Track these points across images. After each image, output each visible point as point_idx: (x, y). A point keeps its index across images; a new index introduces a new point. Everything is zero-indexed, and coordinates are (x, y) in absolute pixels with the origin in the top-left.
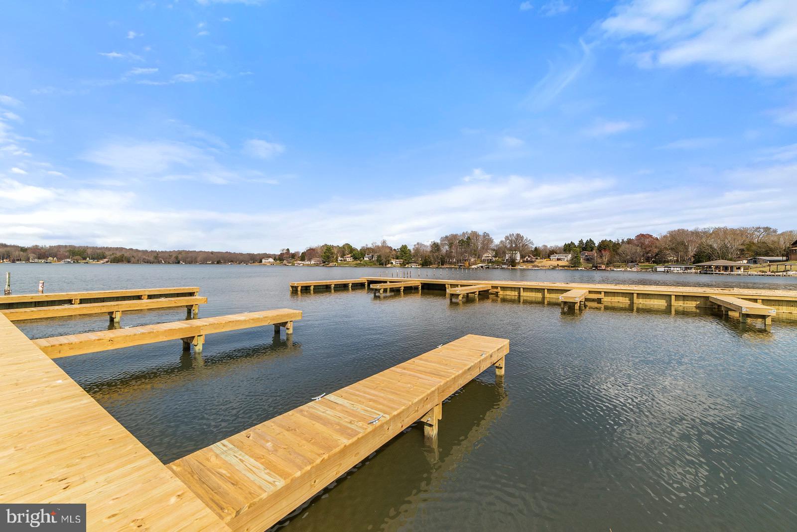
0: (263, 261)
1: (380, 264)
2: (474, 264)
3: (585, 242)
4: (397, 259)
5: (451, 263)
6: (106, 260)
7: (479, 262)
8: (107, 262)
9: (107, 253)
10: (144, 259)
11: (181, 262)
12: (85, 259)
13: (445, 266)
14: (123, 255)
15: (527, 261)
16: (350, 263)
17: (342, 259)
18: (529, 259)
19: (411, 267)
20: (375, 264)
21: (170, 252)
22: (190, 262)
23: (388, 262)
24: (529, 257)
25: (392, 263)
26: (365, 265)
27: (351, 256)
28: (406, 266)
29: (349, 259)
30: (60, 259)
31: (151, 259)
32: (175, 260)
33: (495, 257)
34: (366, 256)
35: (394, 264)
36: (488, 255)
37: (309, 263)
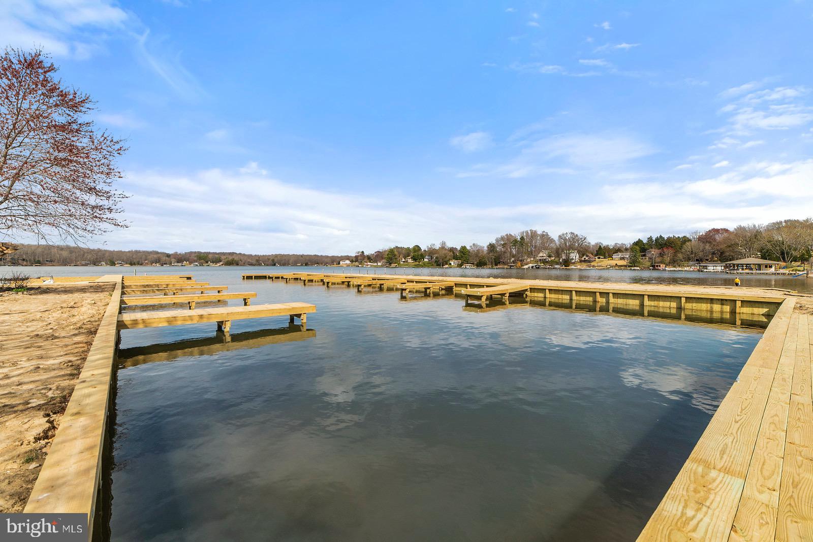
0: (341, 262)
1: (438, 265)
2: (526, 264)
3: (654, 239)
4: (456, 259)
5: (504, 264)
6: (221, 263)
8: (222, 265)
9: (223, 257)
11: (277, 264)
12: (207, 262)
13: (498, 266)
14: (234, 259)
15: (585, 261)
16: (412, 264)
18: (587, 258)
19: (466, 268)
20: (433, 265)
21: (269, 256)
22: (284, 265)
23: (447, 263)
24: (587, 256)
25: (450, 264)
26: (425, 266)
27: (414, 258)
28: (463, 267)
29: (410, 261)
30: (191, 263)
31: (254, 262)
32: (271, 262)
33: (551, 257)
34: (427, 257)
35: (452, 264)
36: (543, 255)
37: (376, 264)
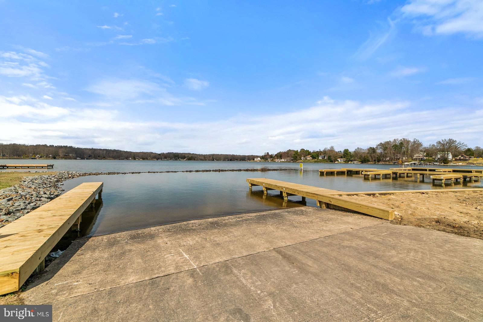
0: (255, 159)
1: (330, 161)
2: (406, 162)
4: (341, 158)
5: (385, 161)
7: (410, 160)
10: (200, 158)
13: (380, 163)
15: (460, 160)
16: (310, 160)
17: (304, 158)
18: (462, 158)
20: (327, 161)
23: (336, 160)
24: (462, 156)
26: (320, 162)
27: (311, 157)
28: (349, 163)
29: (309, 158)
31: (203, 158)
33: (426, 156)
34: (320, 156)
35: (339, 161)
36: (421, 155)
